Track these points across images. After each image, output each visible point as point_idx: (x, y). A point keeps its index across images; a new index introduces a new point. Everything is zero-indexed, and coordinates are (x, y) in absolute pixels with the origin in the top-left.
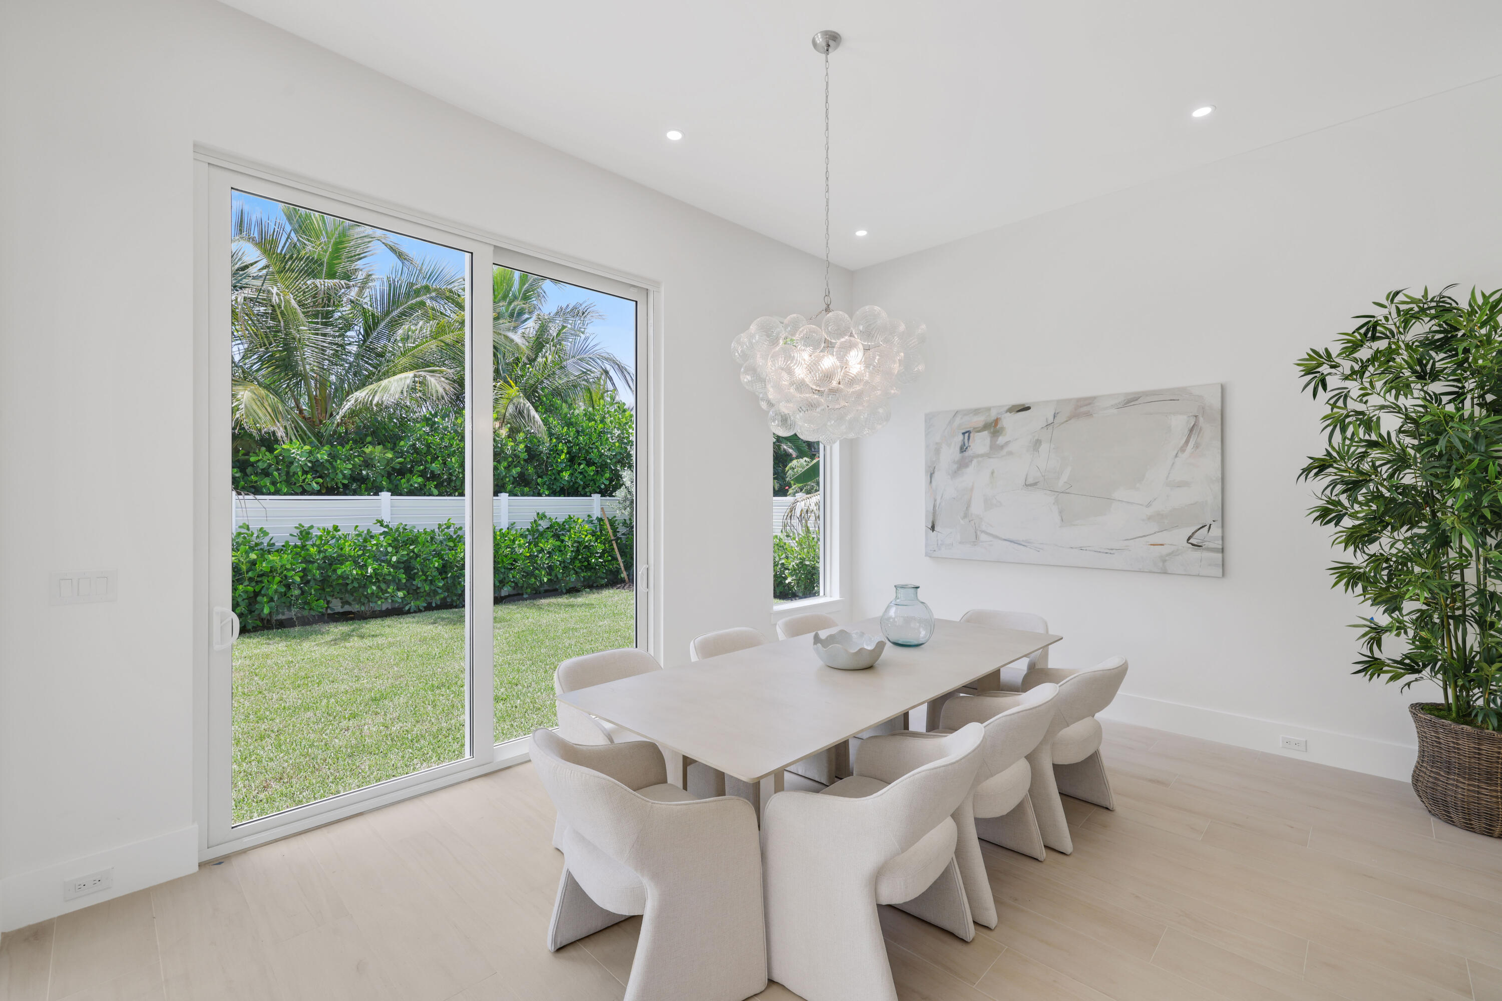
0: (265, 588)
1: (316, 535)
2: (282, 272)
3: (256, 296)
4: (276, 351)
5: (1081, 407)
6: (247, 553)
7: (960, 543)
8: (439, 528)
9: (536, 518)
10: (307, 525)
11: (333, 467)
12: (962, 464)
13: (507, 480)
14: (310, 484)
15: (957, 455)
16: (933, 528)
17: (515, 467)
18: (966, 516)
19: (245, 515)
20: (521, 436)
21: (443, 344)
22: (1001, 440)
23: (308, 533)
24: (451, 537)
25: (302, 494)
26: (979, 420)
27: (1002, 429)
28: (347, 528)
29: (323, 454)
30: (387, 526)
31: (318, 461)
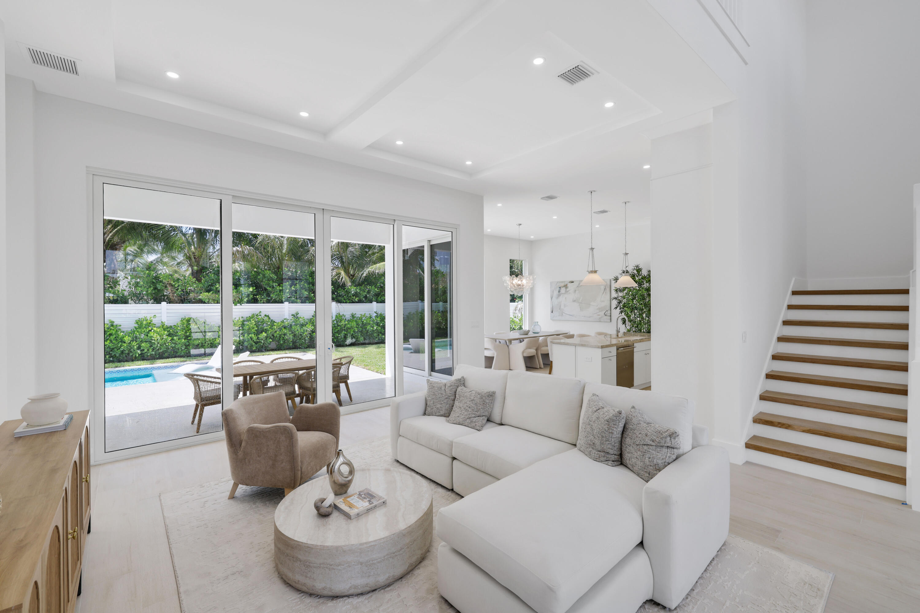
7: (558, 316)
11: (361, 294)
12: (559, 296)
14: (355, 300)
15: (558, 293)
16: (552, 312)
18: (560, 309)
19: (337, 310)
22: (568, 290)
26: (563, 284)
27: (568, 287)
31: (357, 292)
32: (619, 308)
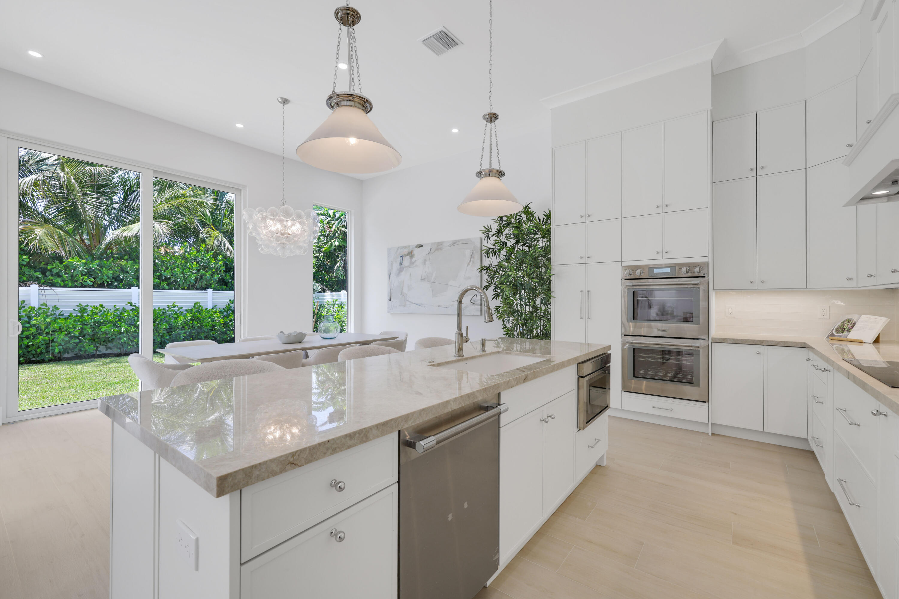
0: (56, 338)
1: (90, 310)
2: (68, 162)
3: (51, 176)
4: (67, 206)
5: (439, 246)
6: (45, 319)
7: (400, 306)
8: (168, 308)
9: (229, 303)
10: (84, 305)
11: (101, 272)
12: (400, 271)
13: (212, 281)
14: (86, 282)
15: (399, 267)
16: (390, 300)
17: (218, 274)
18: (401, 294)
19: (44, 298)
20: (220, 257)
21: (171, 206)
22: (414, 260)
23: (85, 309)
24: (176, 312)
25: (82, 287)
26: (406, 251)
27: (414, 255)
28: (108, 305)
29: (94, 265)
30: (135, 306)
31: (91, 268)
32: (492, 287)
